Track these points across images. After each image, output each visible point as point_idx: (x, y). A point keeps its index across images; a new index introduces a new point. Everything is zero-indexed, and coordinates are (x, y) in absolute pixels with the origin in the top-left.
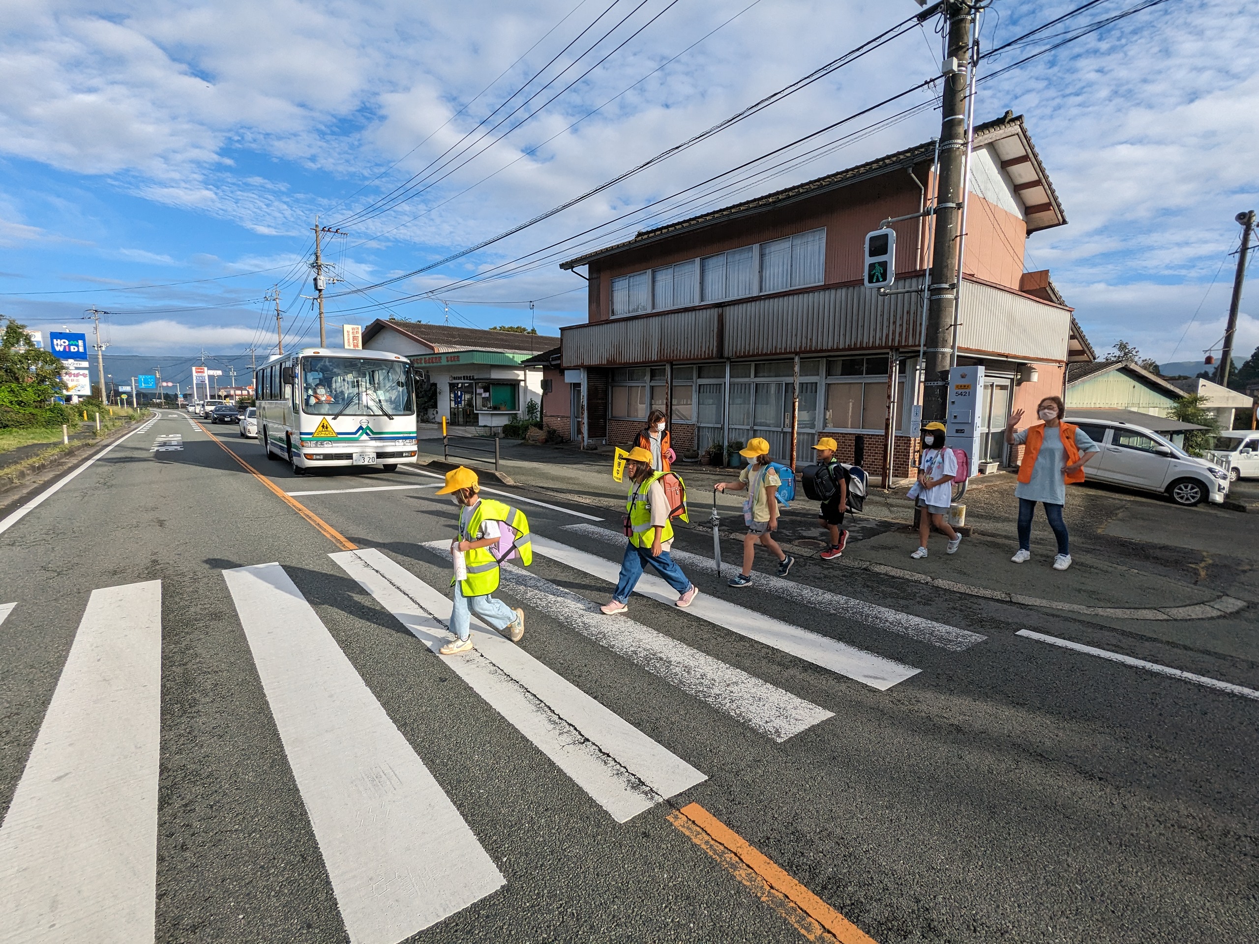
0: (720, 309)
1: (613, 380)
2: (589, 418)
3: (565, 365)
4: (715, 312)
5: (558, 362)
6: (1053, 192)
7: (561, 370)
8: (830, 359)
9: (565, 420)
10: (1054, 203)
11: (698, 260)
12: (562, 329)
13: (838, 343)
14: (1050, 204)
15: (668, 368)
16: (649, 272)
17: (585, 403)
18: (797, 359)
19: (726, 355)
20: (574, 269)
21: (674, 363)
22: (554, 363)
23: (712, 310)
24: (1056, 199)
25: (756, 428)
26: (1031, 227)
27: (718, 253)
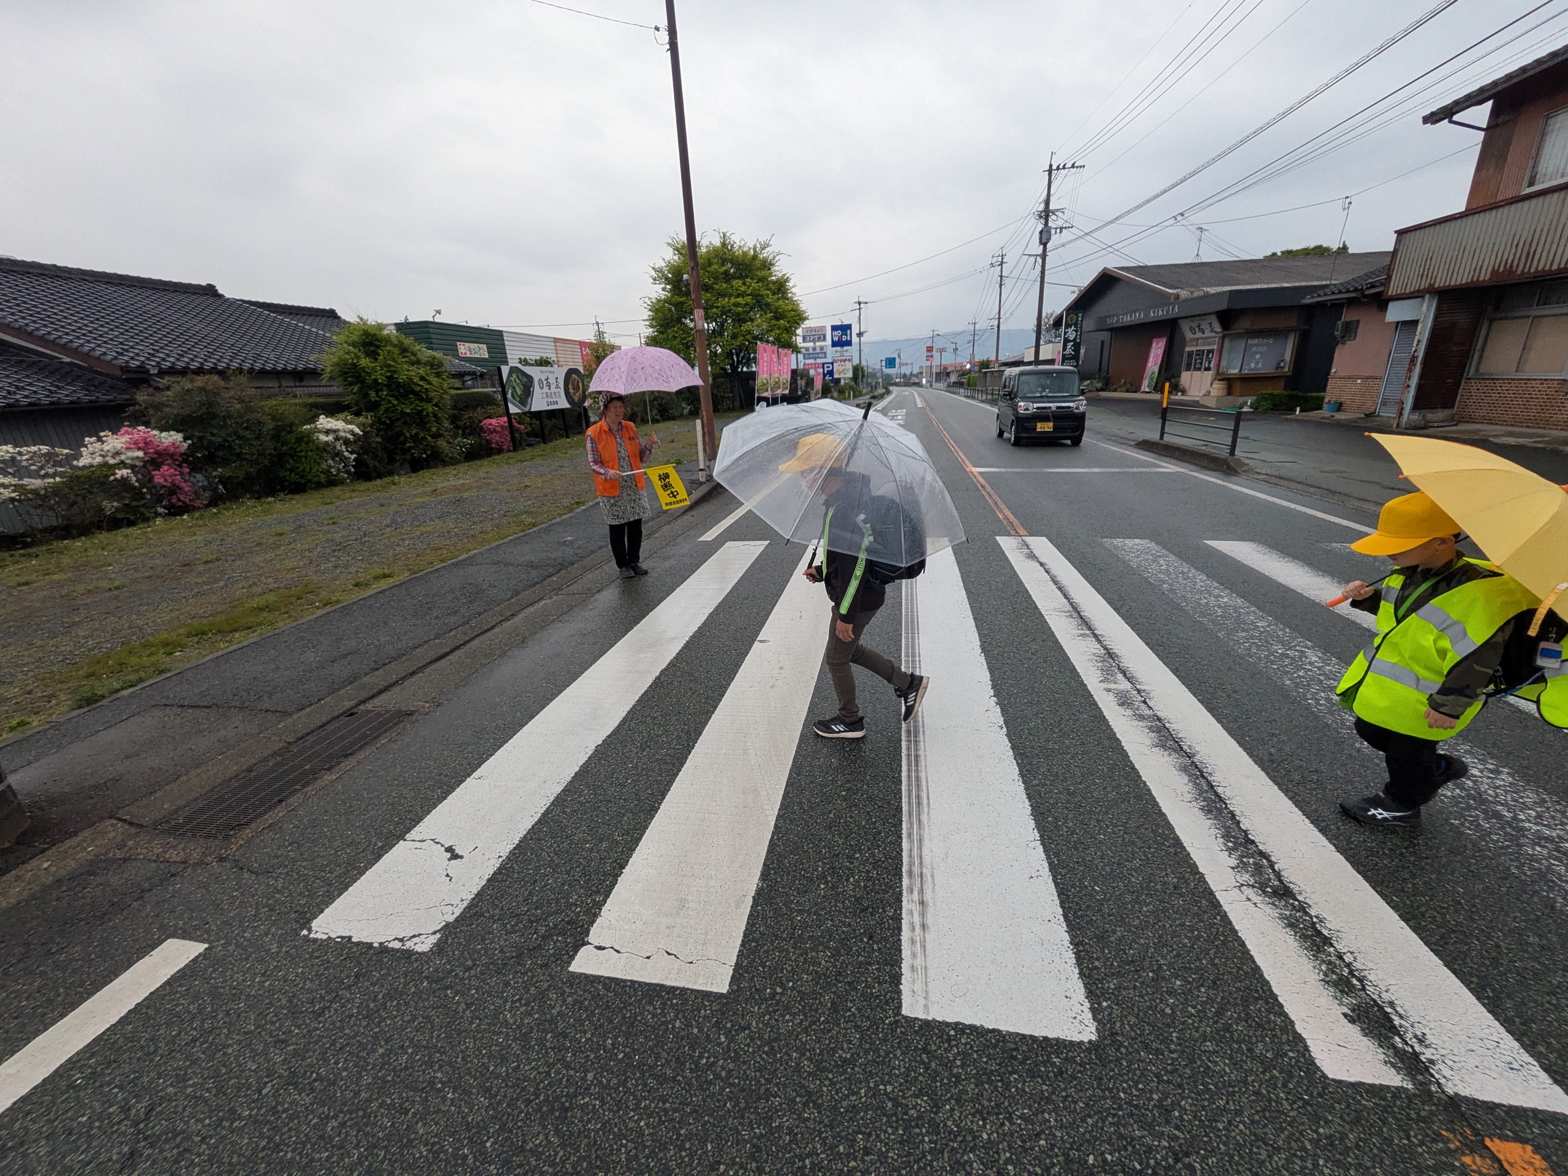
1: (1497, 308)
2: (1422, 377)
3: (1391, 292)
5: (1381, 289)
7: (1381, 302)
9: (1371, 382)
12: (1401, 233)
17: (1421, 355)
20: (1455, 118)
22: (1367, 292)
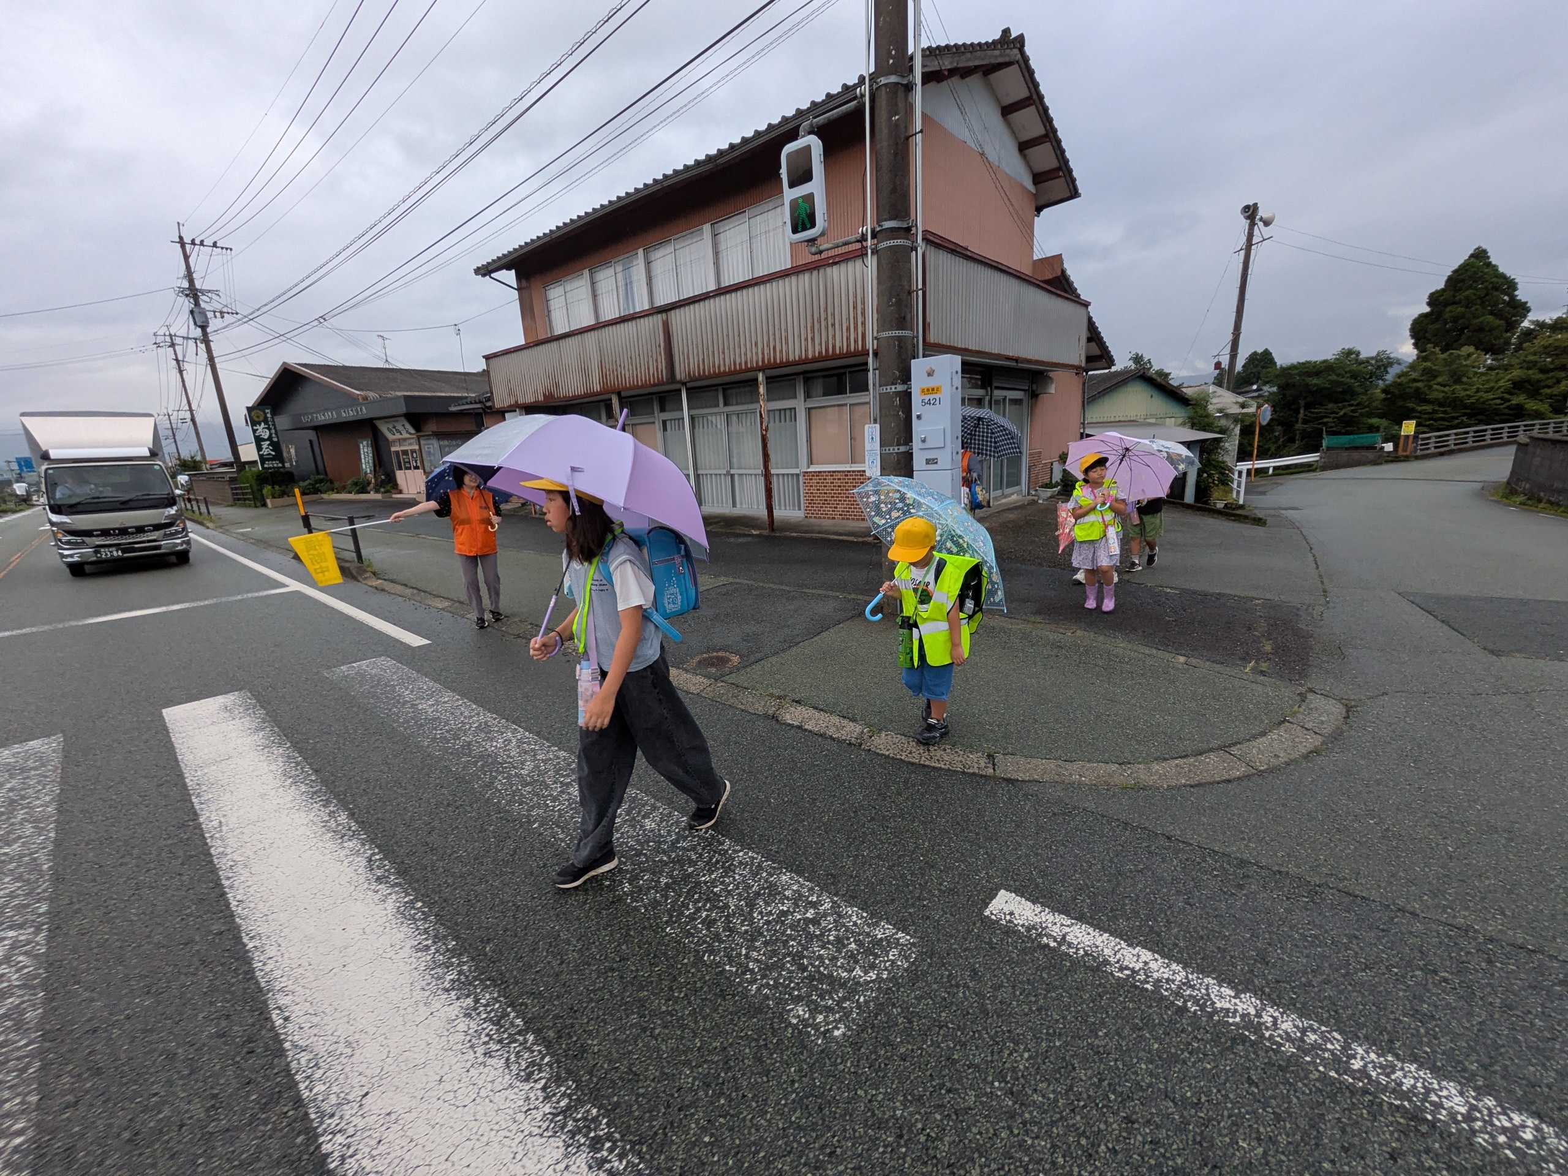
0: (664, 315)
4: (658, 319)
5: (492, 402)
6: (1063, 152)
8: (808, 375)
10: (1064, 168)
11: (640, 251)
12: (487, 358)
13: (806, 351)
14: (1059, 169)
15: (615, 401)
16: (586, 272)
18: (761, 377)
19: (678, 377)
20: (493, 275)
21: (623, 394)
23: (655, 317)
24: (1066, 162)
25: (732, 472)
26: (1041, 202)
27: (664, 242)
